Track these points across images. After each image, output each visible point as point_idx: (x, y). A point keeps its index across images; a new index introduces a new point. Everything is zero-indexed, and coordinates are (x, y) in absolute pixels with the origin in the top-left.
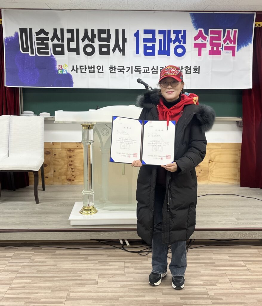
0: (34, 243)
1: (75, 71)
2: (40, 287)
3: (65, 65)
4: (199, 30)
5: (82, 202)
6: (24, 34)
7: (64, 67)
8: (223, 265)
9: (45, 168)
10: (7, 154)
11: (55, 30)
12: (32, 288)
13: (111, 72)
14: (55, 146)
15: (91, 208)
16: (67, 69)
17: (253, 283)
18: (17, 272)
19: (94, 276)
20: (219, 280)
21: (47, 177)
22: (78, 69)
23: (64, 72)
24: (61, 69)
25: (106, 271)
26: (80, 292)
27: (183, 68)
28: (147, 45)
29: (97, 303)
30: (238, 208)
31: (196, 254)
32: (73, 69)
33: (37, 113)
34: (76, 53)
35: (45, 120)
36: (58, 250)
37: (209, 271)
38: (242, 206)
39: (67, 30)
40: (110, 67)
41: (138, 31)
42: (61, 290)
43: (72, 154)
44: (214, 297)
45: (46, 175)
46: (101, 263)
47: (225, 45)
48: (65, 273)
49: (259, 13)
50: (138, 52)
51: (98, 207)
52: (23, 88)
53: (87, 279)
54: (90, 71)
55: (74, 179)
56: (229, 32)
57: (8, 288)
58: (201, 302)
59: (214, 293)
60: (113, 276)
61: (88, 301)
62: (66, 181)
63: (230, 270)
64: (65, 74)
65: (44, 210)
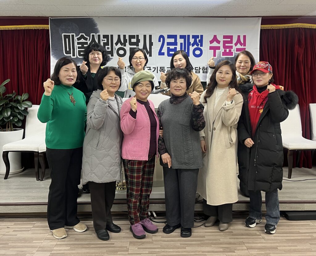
2: (78, 253)
8: (240, 234)
12: (70, 254)
17: (268, 250)
18: (58, 241)
19: (126, 244)
20: (237, 247)
37: (228, 239)
53: (119, 246)
57: (49, 254)
60: (142, 244)
63: (247, 238)
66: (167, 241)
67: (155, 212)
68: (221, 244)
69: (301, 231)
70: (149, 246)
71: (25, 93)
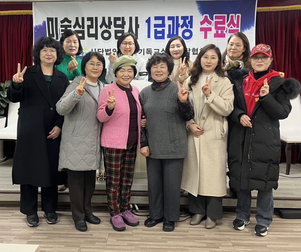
3: (85, 48)
4: (205, 16)
6: (50, 22)
8: (227, 230)
11: (77, 19)
20: (223, 244)
27: (190, 50)
28: (158, 30)
34: (95, 38)
37: (213, 235)
39: (88, 18)
41: (149, 18)
47: (229, 28)
50: (149, 36)
54: (107, 53)
56: (232, 17)
66: (147, 234)
67: (137, 205)
68: (205, 239)
69: (295, 230)
70: (128, 238)
71: (8, 80)
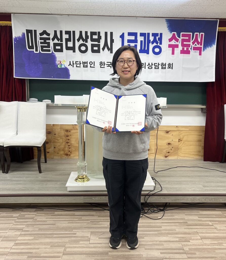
0: (37, 206)
1: (72, 65)
2: (41, 243)
3: (63, 61)
4: (173, 34)
5: (77, 172)
6: (29, 34)
7: (63, 62)
8: (194, 224)
9: (47, 145)
10: (16, 133)
11: (55, 32)
12: (34, 244)
13: (101, 67)
14: (55, 127)
15: (84, 177)
16: (65, 64)
17: (221, 240)
18: (22, 230)
19: (87, 234)
20: (192, 237)
21: (48, 152)
22: (74, 64)
23: (63, 67)
24: (60, 63)
25: (97, 229)
26: (75, 247)
27: (159, 65)
29: (89, 257)
30: (204, 178)
31: (171, 215)
32: (70, 64)
33: (40, 100)
34: (72, 51)
35: (47, 106)
36: (57, 211)
37: (183, 230)
38: (207, 176)
39: (66, 31)
40: (100, 63)
41: (123, 34)
42: (58, 246)
43: (69, 134)
44: (189, 252)
45: (47, 150)
46: (93, 223)
47: (194, 46)
48: (63, 231)
49: (221, 20)
51: (90, 176)
52: (29, 79)
53: (81, 236)
54: (84, 66)
55: (70, 154)
56: (197, 35)
57: (13, 244)
58: (178, 256)
59: (188, 249)
60: (103, 234)
61: (82, 256)
62: (64, 156)
63: (201, 228)
64: (63, 68)
65: (46, 179)
68: (177, 234)
